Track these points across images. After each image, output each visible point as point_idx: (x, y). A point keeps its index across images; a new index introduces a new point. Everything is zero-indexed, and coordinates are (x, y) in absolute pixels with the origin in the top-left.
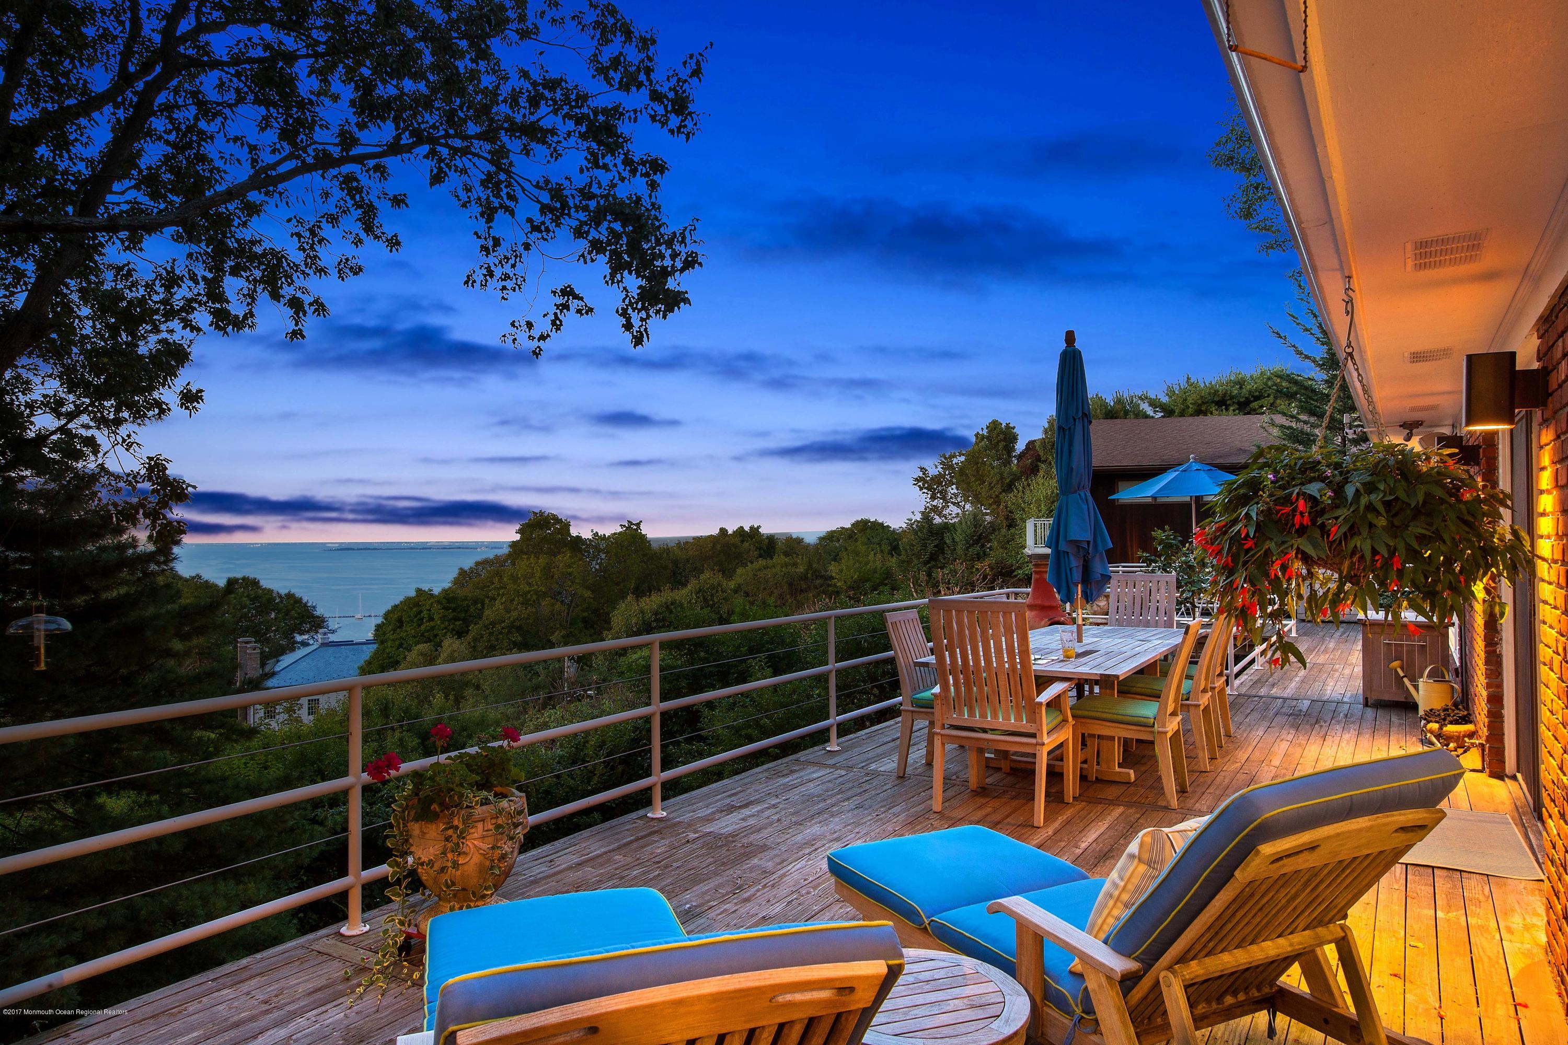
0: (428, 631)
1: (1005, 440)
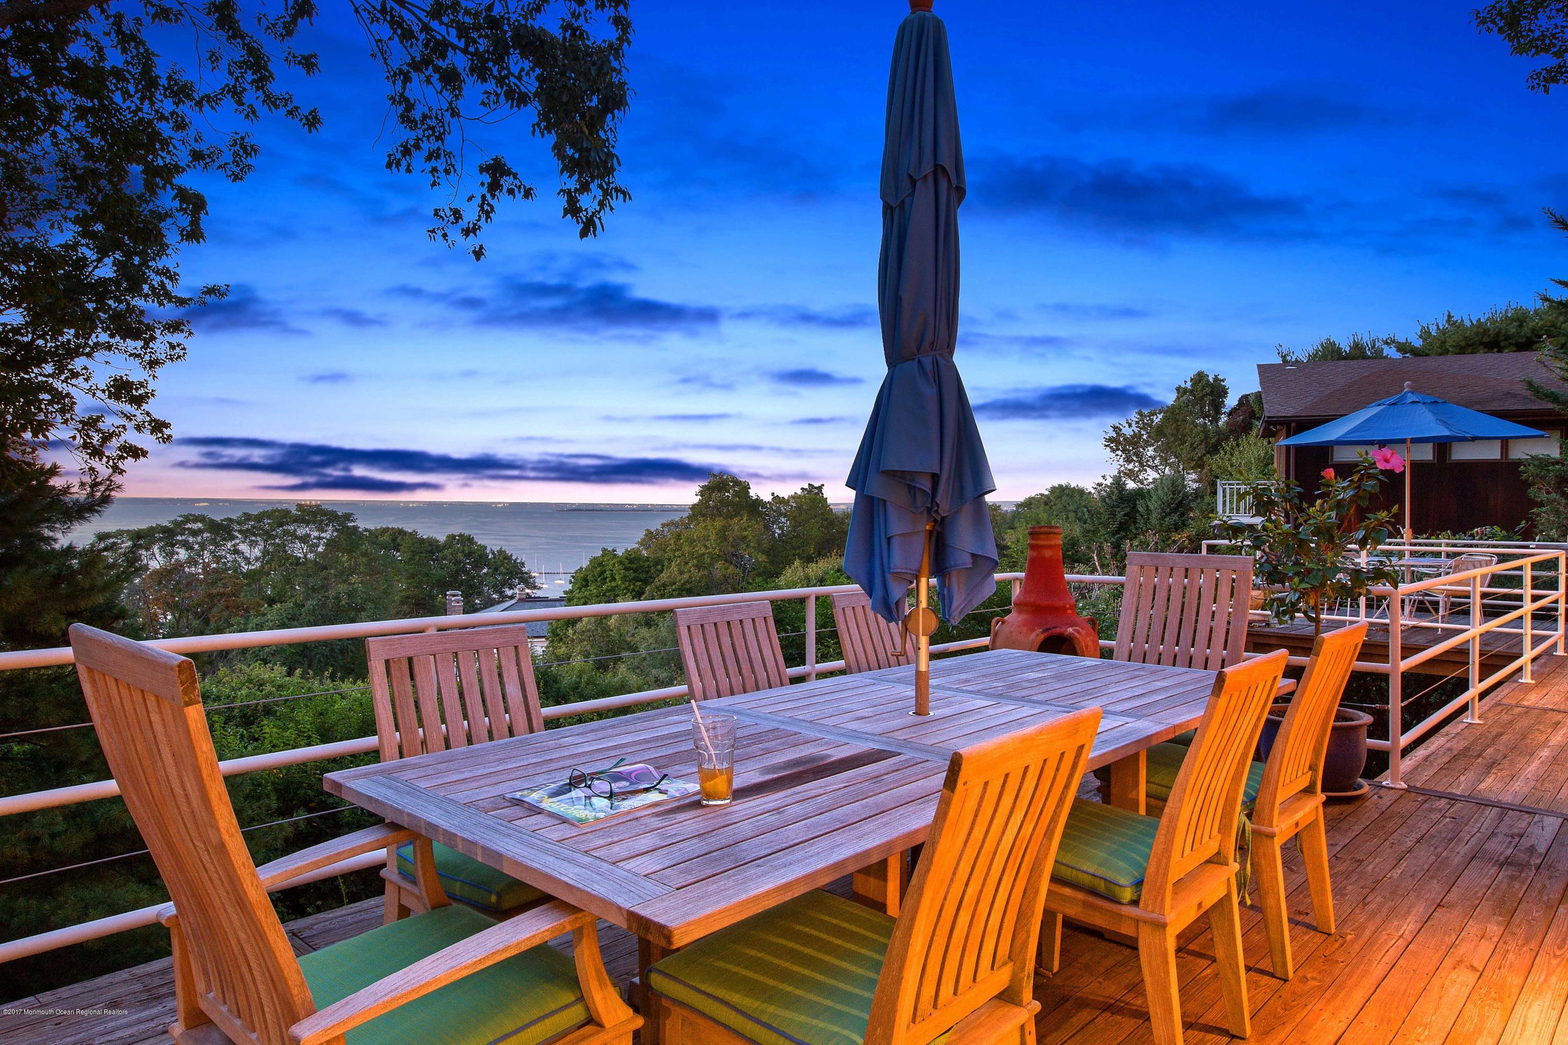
0: (610, 591)
1: (1211, 393)
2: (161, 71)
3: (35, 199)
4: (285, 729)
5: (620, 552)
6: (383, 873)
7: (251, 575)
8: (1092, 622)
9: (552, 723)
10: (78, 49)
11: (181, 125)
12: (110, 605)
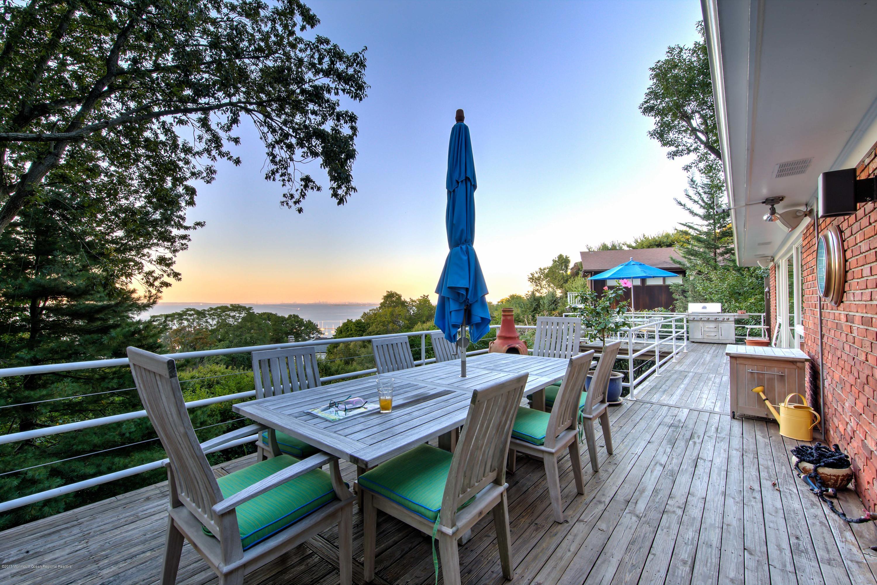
0: (351, 334)
1: (565, 262)
2: (180, 142)
3: (130, 189)
4: (225, 389)
5: (354, 321)
6: (257, 443)
7: (213, 331)
8: (525, 342)
9: (324, 383)
10: (148, 134)
11: (187, 162)
12: (155, 342)
